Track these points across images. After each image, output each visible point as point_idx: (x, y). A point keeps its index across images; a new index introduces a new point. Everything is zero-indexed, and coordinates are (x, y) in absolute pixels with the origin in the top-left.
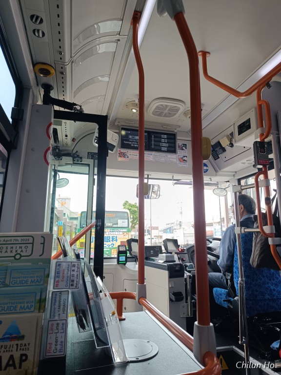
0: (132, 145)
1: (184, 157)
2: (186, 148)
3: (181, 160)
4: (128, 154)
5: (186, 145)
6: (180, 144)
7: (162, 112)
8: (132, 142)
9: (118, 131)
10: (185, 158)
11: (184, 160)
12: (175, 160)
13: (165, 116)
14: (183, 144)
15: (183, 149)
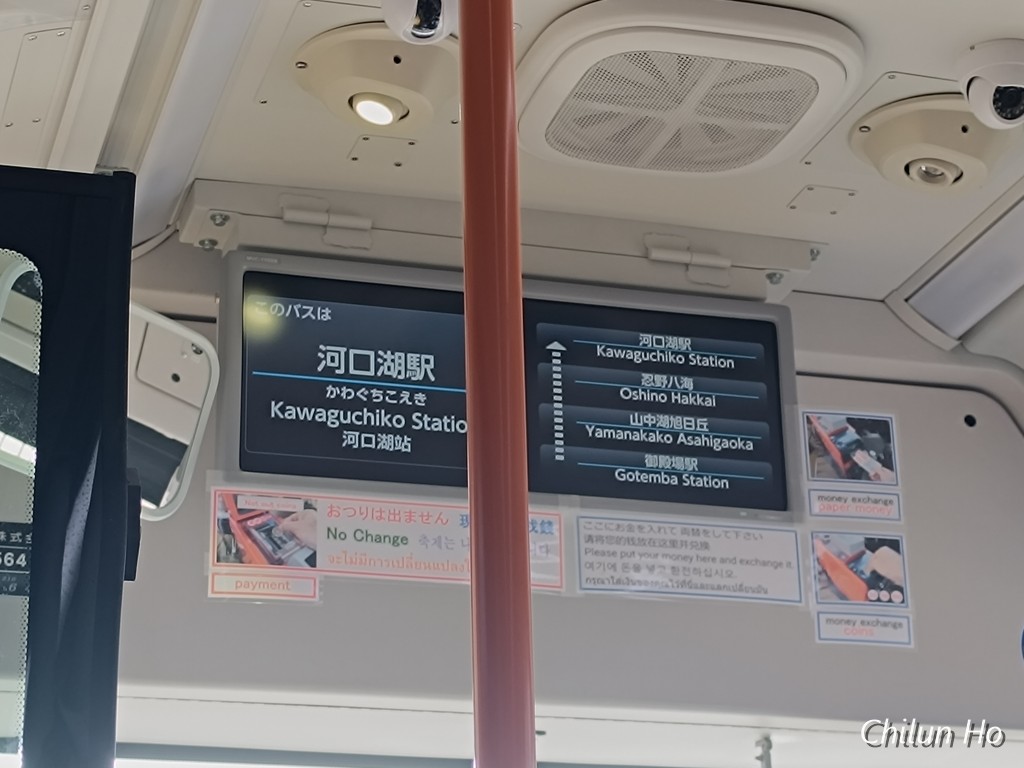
0: (351, 438)
1: (873, 545)
2: (887, 462)
3: (845, 579)
4: (312, 530)
5: (882, 427)
6: (825, 426)
7: (641, 123)
8: (355, 405)
9: (208, 305)
10: (882, 561)
11: (876, 580)
12: (783, 586)
13: (674, 155)
14: (859, 424)
15: (856, 473)
